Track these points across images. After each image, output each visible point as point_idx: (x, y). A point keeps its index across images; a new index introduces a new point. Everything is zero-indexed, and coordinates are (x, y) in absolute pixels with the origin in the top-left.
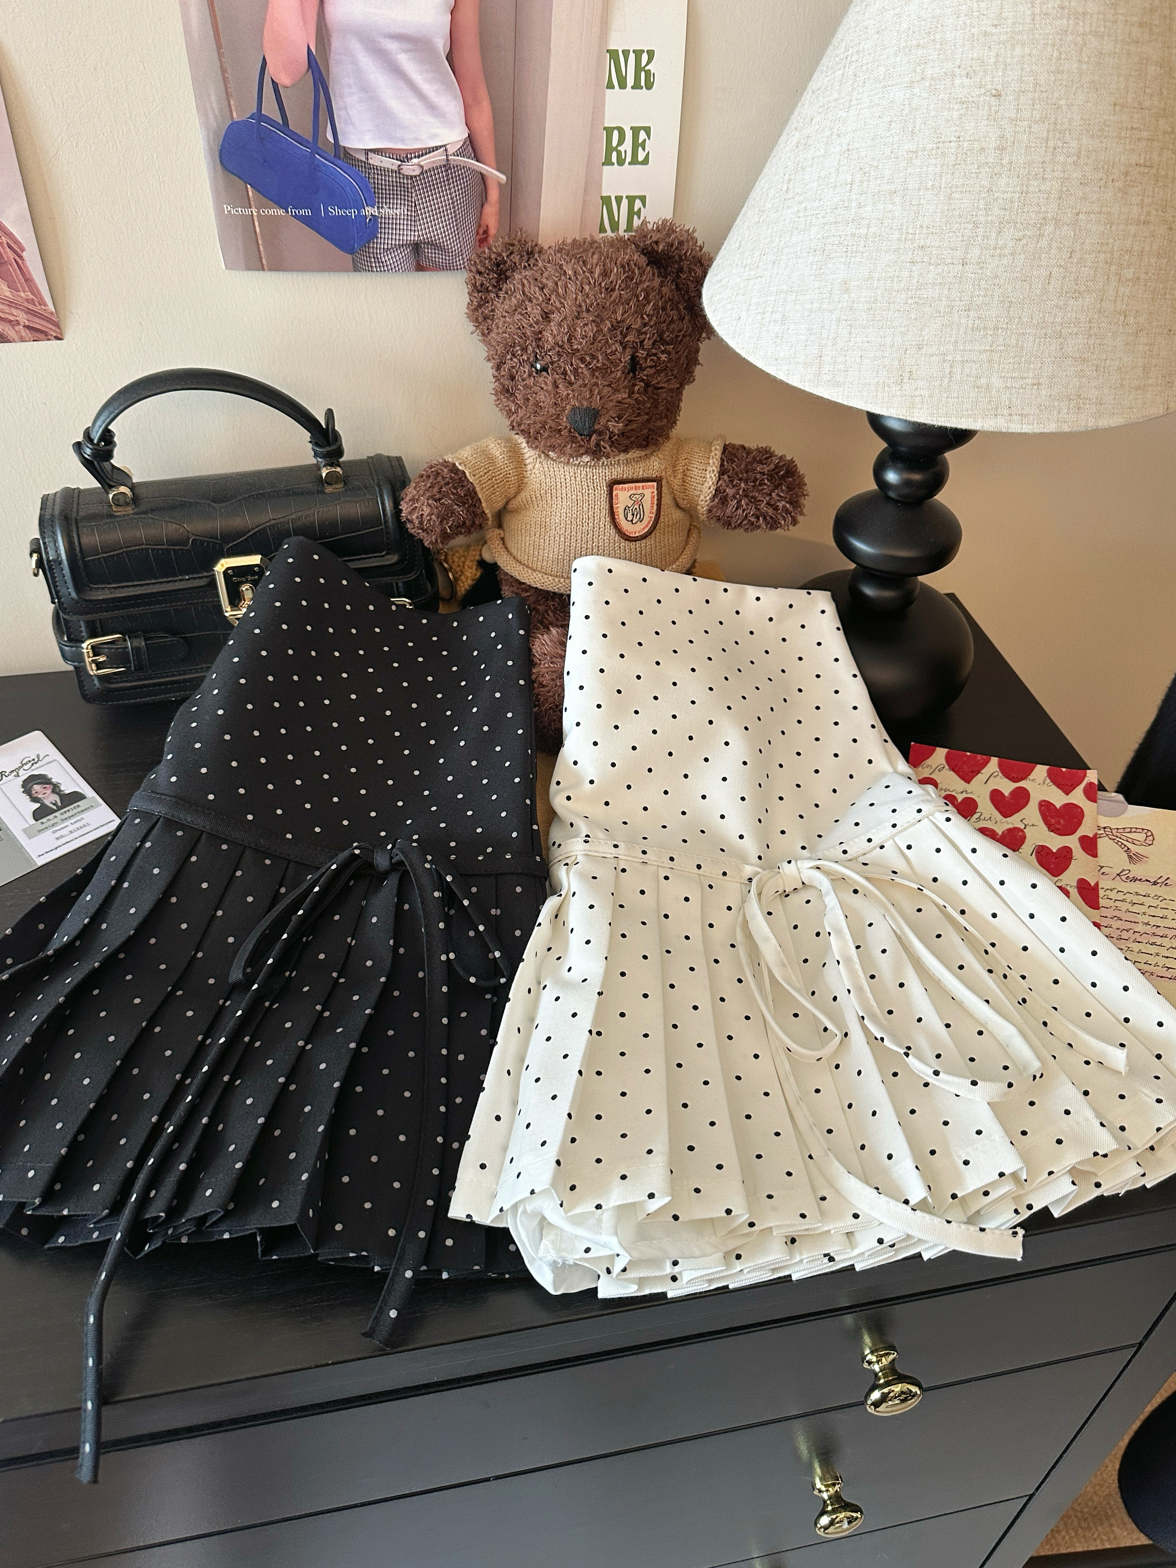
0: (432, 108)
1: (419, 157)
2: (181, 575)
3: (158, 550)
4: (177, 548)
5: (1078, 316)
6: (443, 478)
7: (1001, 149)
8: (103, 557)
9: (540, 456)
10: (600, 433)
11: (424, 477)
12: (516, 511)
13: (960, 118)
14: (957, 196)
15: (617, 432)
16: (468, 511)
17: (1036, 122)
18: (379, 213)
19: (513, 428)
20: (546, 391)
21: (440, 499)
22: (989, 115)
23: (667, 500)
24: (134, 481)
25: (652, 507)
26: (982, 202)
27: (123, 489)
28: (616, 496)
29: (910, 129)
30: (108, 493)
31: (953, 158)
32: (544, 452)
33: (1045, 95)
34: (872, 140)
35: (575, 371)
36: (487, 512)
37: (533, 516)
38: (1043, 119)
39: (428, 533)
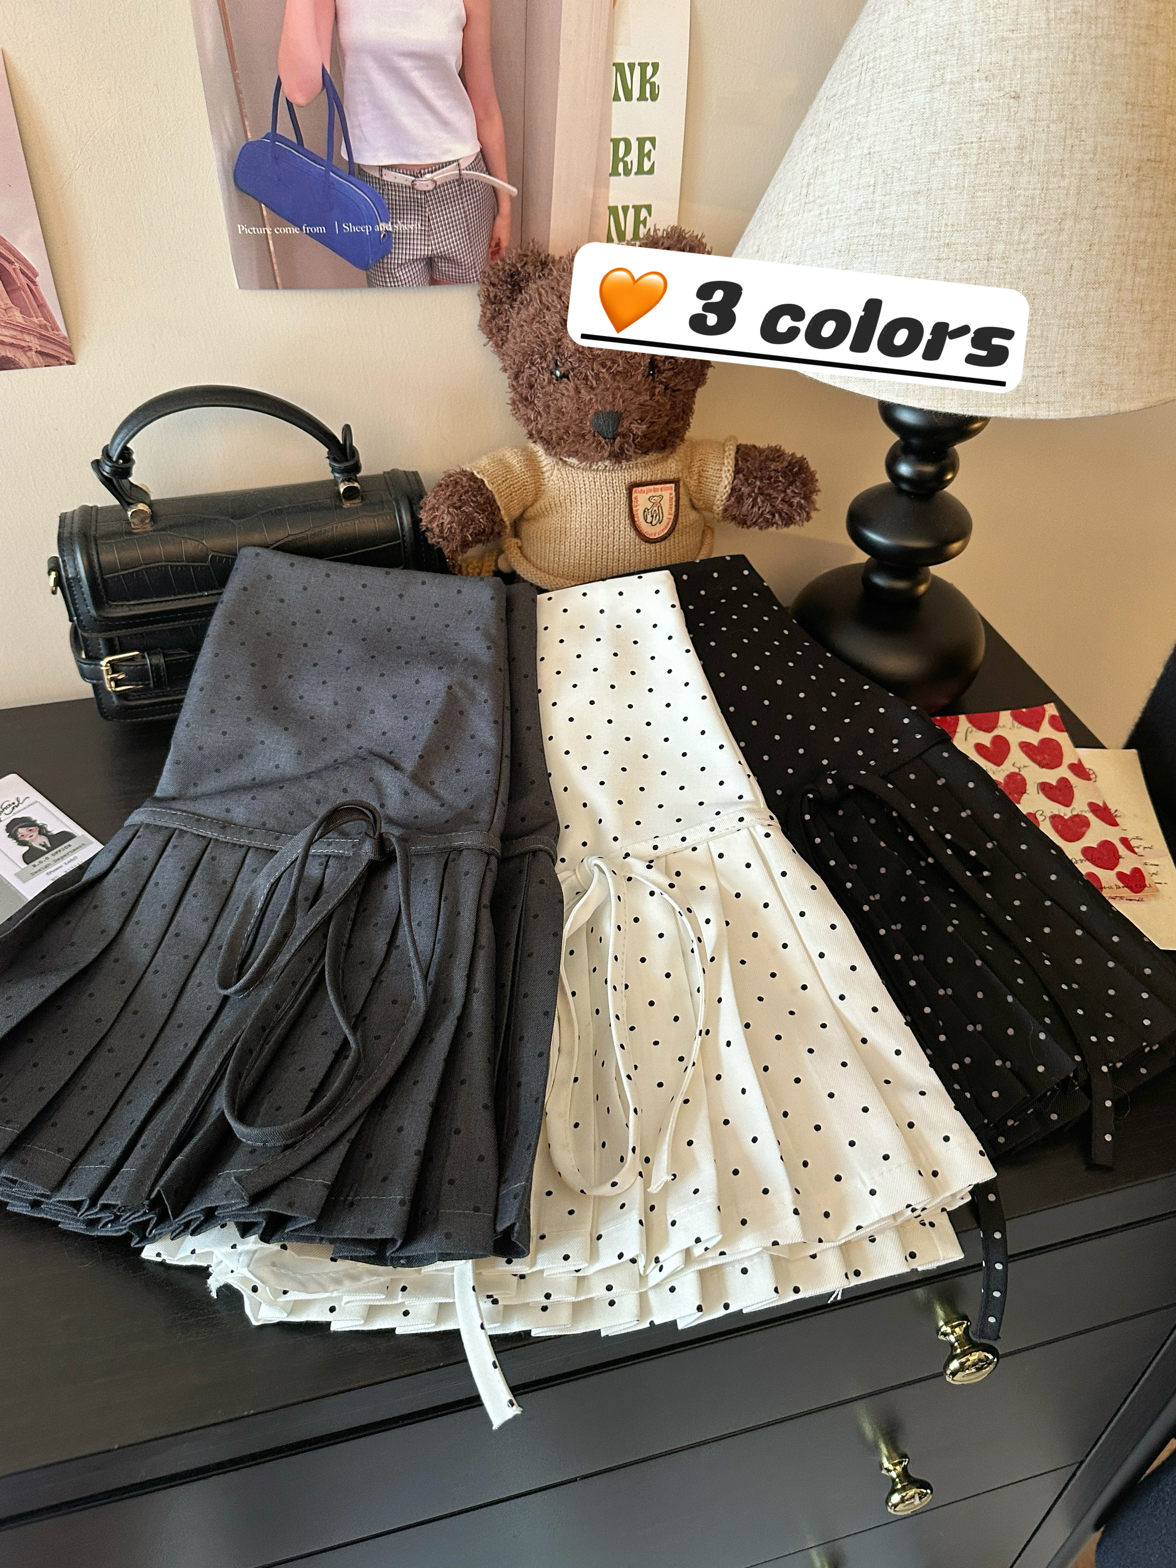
0: (445, 124)
1: (432, 172)
2: (200, 591)
3: (177, 566)
4: (196, 564)
5: (1099, 306)
6: (462, 487)
7: (1021, 148)
8: (123, 575)
9: (558, 464)
10: (624, 436)
11: (443, 486)
12: (534, 518)
13: (981, 119)
14: (979, 194)
15: (640, 434)
16: (487, 518)
17: (1054, 122)
18: (393, 228)
19: (531, 436)
20: (568, 396)
21: (460, 507)
22: (1009, 117)
23: (684, 501)
24: (152, 498)
25: (671, 508)
26: (1005, 200)
27: (141, 506)
28: (636, 498)
29: (932, 131)
30: (126, 511)
31: (975, 158)
32: (561, 459)
33: (1061, 96)
34: (894, 143)
35: (597, 377)
36: (506, 519)
37: (553, 522)
38: (1060, 119)
39: (448, 541)
